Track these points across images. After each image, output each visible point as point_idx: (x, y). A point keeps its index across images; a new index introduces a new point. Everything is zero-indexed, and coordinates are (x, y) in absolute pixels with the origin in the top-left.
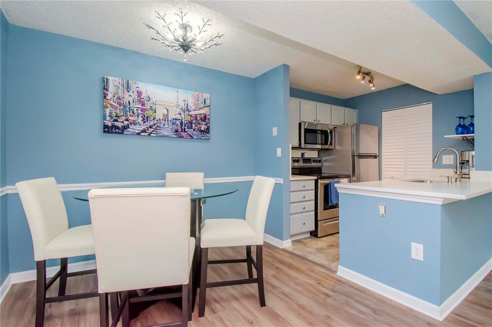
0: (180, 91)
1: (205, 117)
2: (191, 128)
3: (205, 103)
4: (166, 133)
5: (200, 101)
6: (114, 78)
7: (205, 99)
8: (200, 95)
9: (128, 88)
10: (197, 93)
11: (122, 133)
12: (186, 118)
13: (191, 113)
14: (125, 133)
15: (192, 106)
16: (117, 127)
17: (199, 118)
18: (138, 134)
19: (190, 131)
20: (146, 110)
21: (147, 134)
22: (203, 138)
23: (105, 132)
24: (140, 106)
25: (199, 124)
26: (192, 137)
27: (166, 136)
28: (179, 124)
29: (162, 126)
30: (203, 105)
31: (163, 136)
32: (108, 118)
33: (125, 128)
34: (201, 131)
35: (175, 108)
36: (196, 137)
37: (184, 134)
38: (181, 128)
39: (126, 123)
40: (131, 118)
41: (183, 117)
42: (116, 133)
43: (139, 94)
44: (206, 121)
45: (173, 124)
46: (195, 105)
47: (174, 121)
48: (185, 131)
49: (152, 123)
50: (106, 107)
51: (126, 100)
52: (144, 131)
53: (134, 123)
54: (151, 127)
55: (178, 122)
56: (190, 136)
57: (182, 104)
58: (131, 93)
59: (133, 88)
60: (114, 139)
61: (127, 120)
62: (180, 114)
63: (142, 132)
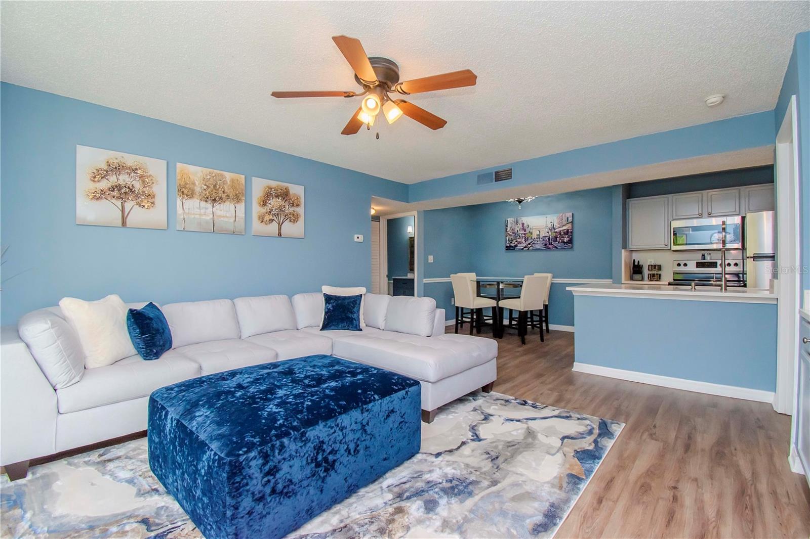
0: (548, 216)
1: (568, 231)
2: (557, 241)
3: (567, 221)
4: (538, 247)
5: (564, 220)
6: (510, 219)
7: (568, 218)
8: (564, 215)
9: (517, 222)
10: (561, 214)
11: (514, 250)
12: (552, 235)
13: (556, 230)
14: (516, 249)
15: (556, 225)
16: (512, 246)
17: (562, 233)
18: (522, 249)
19: (556, 244)
20: (527, 233)
21: (527, 249)
22: (566, 248)
23: (506, 249)
24: (523, 232)
25: (563, 237)
26: (557, 248)
27: (538, 249)
28: (548, 240)
29: (536, 242)
30: (566, 223)
31: (537, 249)
32: (508, 242)
33: (516, 246)
34: (564, 243)
35: (544, 229)
36: (560, 248)
37: (551, 246)
38: (549, 242)
39: (516, 243)
40: (518, 240)
41: (550, 233)
42: (511, 250)
43: (523, 224)
44: (569, 234)
45: (543, 240)
46: (559, 224)
47: (544, 238)
48: (551, 244)
49: (530, 242)
50: (506, 236)
51: (516, 230)
52: (525, 247)
53: (520, 243)
54: (529, 244)
55: (547, 238)
56: (555, 247)
57: (550, 225)
58: (518, 225)
59: (520, 222)
60: (511, 254)
61: (516, 242)
62: (548, 232)
63: (524, 247)
